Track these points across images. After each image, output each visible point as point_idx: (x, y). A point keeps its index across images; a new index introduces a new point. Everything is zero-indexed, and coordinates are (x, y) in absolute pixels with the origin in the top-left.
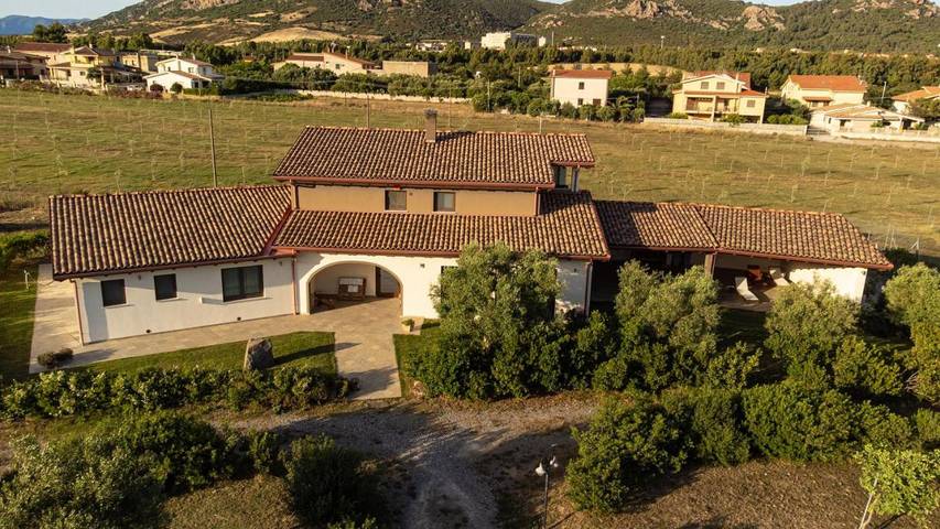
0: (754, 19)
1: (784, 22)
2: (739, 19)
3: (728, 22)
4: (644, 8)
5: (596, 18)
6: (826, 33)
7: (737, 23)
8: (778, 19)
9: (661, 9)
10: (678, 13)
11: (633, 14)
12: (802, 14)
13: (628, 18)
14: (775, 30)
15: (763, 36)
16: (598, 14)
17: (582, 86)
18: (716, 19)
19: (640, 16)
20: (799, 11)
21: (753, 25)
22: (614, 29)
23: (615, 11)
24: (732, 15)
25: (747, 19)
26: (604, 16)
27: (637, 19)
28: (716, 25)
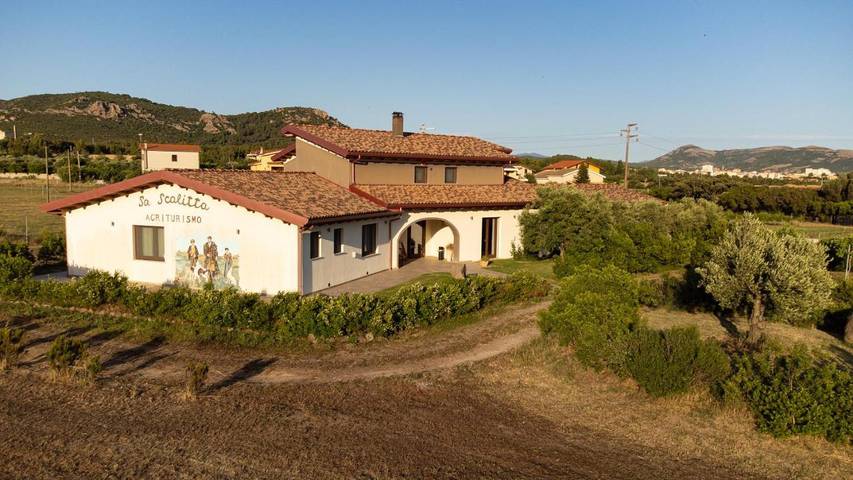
0: (210, 124)
1: (235, 128)
2: (198, 123)
3: (189, 126)
4: (107, 109)
5: (56, 115)
6: (268, 138)
7: (196, 126)
8: (229, 125)
9: (124, 111)
10: (141, 115)
11: (97, 114)
12: (248, 122)
13: (92, 117)
14: (229, 133)
15: (221, 138)
16: (57, 112)
17: (174, 158)
18: (178, 122)
19: (103, 116)
20: (245, 121)
21: (210, 128)
22: (80, 127)
23: (76, 110)
24: (191, 121)
25: (205, 124)
26: (64, 114)
27: (102, 119)
28: (179, 127)
